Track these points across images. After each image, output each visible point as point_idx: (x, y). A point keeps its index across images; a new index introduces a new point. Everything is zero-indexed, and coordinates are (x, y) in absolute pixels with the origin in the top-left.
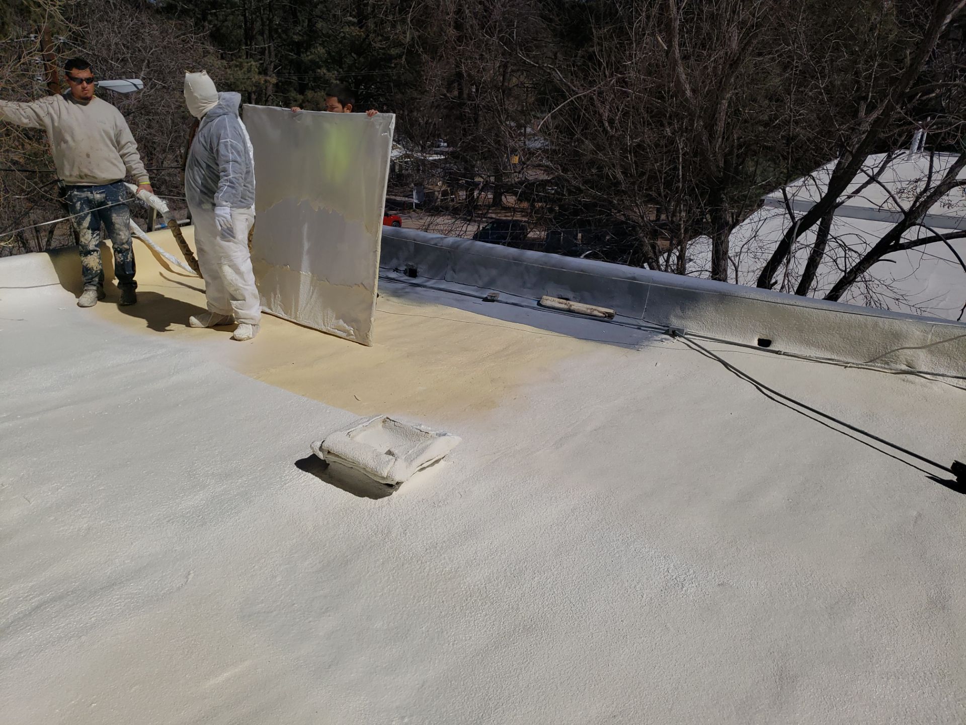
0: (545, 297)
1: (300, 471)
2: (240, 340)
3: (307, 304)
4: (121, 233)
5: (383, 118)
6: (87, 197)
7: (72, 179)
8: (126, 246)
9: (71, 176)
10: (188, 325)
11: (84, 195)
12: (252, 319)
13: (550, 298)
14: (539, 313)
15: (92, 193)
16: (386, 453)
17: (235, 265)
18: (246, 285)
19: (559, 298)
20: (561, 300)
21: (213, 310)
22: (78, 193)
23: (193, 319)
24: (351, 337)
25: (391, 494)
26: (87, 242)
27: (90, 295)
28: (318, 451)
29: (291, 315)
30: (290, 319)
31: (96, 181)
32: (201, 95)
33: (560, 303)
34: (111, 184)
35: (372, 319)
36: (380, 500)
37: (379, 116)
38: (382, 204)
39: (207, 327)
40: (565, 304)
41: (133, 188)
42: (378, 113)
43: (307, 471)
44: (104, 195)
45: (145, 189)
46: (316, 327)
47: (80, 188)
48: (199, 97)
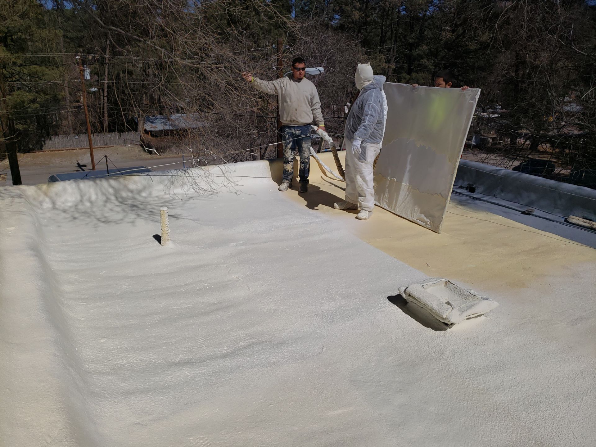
0: (571, 216)
1: (390, 303)
2: (360, 220)
3: (402, 203)
4: (305, 153)
5: (472, 91)
6: (292, 132)
7: (286, 122)
8: (307, 160)
9: (286, 120)
10: (333, 207)
11: (291, 131)
12: (369, 208)
13: (576, 218)
14: (566, 227)
15: (295, 130)
16: (446, 303)
17: (364, 176)
18: (368, 188)
19: (583, 218)
20: (585, 220)
21: (348, 200)
22: (288, 130)
23: (336, 205)
24: (428, 226)
25: (446, 330)
26: (288, 157)
27: (285, 185)
28: (403, 293)
29: (391, 208)
30: (390, 210)
31: (298, 123)
32: (364, 77)
33: (584, 222)
34: (305, 126)
35: (444, 217)
36: (438, 332)
37: (469, 90)
38: (462, 145)
39: (343, 210)
40: (589, 223)
41: (315, 128)
42: (469, 88)
43: (394, 304)
44: (300, 131)
45: (321, 129)
46: (406, 217)
47: (289, 127)
48: (363, 78)
